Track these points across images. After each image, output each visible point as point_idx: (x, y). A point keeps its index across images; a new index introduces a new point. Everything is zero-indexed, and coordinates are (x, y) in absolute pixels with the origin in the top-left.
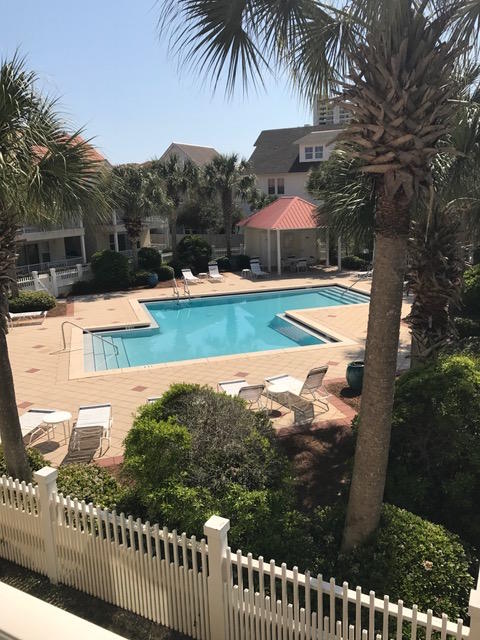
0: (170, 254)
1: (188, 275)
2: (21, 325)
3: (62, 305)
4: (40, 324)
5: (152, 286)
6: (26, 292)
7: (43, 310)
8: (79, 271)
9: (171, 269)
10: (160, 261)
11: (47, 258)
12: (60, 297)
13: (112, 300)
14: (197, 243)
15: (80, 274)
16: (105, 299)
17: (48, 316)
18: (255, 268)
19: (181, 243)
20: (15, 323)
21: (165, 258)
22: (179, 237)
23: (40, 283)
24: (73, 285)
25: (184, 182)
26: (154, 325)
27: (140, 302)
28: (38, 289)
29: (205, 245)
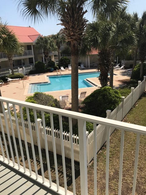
0: (58, 62)
1: (62, 68)
2: (14, 82)
3: (26, 77)
4: (19, 82)
5: (52, 72)
6: (16, 73)
7: (20, 78)
8: (31, 67)
9: (58, 67)
10: (55, 64)
11: (24, 64)
12: (26, 75)
13: (40, 76)
14: (66, 59)
15: (32, 68)
16: (38, 75)
17: (21, 80)
18: (82, 66)
19: (61, 59)
20: (13, 82)
21: (57, 64)
22: (61, 57)
23: (20, 71)
24: (30, 71)
25: (61, 41)
26: (49, 82)
27: (47, 76)
28: (20, 73)
29: (68, 59)
